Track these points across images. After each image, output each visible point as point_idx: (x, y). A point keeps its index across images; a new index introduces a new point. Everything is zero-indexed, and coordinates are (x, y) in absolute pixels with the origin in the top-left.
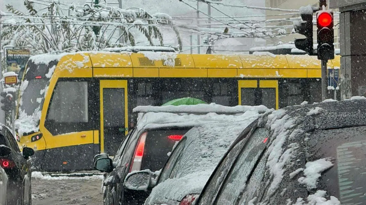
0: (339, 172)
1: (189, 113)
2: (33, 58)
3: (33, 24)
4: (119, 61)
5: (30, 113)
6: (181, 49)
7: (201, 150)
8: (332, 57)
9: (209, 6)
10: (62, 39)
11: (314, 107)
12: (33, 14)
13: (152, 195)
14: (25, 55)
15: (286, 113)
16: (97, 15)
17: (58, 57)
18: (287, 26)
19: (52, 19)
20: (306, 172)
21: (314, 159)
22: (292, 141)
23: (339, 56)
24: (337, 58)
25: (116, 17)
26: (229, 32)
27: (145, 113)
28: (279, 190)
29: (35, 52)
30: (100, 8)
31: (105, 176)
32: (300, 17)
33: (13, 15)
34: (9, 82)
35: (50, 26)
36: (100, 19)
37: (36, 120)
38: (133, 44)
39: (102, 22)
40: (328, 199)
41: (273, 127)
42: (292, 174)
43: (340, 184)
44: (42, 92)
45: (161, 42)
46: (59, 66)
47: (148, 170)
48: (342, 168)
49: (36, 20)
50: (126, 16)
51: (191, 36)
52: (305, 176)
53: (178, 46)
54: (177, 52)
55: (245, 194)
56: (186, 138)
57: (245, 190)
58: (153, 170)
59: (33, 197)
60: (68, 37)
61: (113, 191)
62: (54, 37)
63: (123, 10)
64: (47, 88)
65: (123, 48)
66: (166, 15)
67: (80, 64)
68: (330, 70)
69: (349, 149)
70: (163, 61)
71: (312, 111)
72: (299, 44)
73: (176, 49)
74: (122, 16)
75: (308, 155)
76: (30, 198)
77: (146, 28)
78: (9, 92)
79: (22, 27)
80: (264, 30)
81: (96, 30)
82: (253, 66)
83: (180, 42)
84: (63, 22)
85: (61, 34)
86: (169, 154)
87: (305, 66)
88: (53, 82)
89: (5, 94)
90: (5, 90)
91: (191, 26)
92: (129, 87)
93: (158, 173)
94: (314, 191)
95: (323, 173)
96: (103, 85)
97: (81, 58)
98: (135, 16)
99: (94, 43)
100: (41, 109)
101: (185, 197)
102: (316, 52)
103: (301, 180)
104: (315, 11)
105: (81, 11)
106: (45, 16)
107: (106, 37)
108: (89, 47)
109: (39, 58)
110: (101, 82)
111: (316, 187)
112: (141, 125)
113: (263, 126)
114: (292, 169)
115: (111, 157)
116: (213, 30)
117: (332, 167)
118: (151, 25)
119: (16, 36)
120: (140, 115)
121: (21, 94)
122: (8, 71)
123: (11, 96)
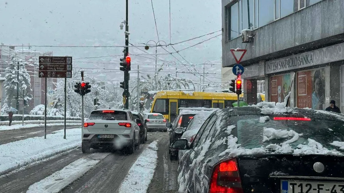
0: (238, 129)
1: (196, 110)
2: (149, 92)
3: (149, 82)
4: (175, 94)
5: (148, 109)
6: (195, 90)
7: (198, 121)
8: (241, 94)
9: (204, 77)
10: (158, 86)
11: (231, 109)
12: (149, 79)
13: (183, 135)
14: (147, 91)
15: (222, 111)
16: (169, 79)
17: (157, 92)
18: (227, 84)
19: (155, 80)
20: (227, 129)
21: (230, 125)
22: (223, 119)
23: (243, 94)
24: (242, 94)
25: (175, 80)
26: (210, 85)
27: (182, 110)
28: (219, 134)
29: (150, 90)
30: (170, 77)
31: (170, 129)
32: (231, 81)
33: (143, 79)
34: (142, 99)
35: (155, 83)
36: (170, 81)
37: (150, 111)
38: (180, 88)
39: (171, 81)
40: (234, 137)
41: (218, 115)
42: (223, 130)
43: (238, 133)
44: (151, 102)
45: (189, 88)
46: (157, 95)
47: (182, 127)
48: (239, 128)
49: (150, 81)
50: (178, 80)
51: (198, 86)
52: (227, 130)
53: (194, 89)
54: (193, 91)
55: (209, 135)
56: (194, 118)
57: (209, 134)
58: (184, 127)
59: (148, 135)
60: (160, 86)
61: (172, 133)
62: (156, 86)
63: (177, 78)
64: (153, 101)
65: (177, 90)
66: (191, 80)
67: (163, 94)
68: (241, 98)
69: (241, 122)
70: (189, 94)
71: (230, 110)
72: (231, 89)
73: (193, 90)
74: (177, 80)
75: (228, 124)
76: (147, 135)
77: (184, 83)
78: (142, 103)
79: (146, 82)
80: (221, 85)
81: (169, 84)
82: (217, 96)
83: (194, 88)
84: (159, 81)
85: (158, 85)
86: (189, 122)
87: (232, 96)
88: (155, 99)
89: (140, 103)
90: (140, 102)
91: (198, 83)
92: (178, 102)
93: (185, 128)
94: (230, 135)
95: (233, 129)
96: (170, 101)
97: (164, 92)
98: (181, 80)
99: (168, 88)
100: (151, 108)
101: (193, 136)
102: (236, 92)
103: (226, 131)
104: (236, 79)
105: (164, 78)
106: (153, 79)
107: (172, 86)
108: (166, 89)
109: (151, 92)
110: (170, 100)
111: (230, 134)
112: (180, 114)
113: (215, 114)
114: (223, 128)
115: (172, 123)
116: (205, 85)
117: (236, 127)
118: (186, 83)
119: (144, 85)
120: (181, 110)
121: (145, 103)
122: (141, 96)
123: (142, 104)
